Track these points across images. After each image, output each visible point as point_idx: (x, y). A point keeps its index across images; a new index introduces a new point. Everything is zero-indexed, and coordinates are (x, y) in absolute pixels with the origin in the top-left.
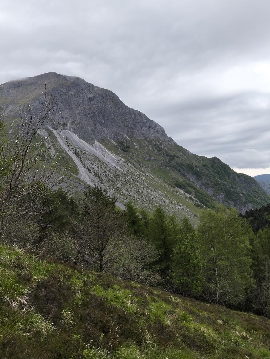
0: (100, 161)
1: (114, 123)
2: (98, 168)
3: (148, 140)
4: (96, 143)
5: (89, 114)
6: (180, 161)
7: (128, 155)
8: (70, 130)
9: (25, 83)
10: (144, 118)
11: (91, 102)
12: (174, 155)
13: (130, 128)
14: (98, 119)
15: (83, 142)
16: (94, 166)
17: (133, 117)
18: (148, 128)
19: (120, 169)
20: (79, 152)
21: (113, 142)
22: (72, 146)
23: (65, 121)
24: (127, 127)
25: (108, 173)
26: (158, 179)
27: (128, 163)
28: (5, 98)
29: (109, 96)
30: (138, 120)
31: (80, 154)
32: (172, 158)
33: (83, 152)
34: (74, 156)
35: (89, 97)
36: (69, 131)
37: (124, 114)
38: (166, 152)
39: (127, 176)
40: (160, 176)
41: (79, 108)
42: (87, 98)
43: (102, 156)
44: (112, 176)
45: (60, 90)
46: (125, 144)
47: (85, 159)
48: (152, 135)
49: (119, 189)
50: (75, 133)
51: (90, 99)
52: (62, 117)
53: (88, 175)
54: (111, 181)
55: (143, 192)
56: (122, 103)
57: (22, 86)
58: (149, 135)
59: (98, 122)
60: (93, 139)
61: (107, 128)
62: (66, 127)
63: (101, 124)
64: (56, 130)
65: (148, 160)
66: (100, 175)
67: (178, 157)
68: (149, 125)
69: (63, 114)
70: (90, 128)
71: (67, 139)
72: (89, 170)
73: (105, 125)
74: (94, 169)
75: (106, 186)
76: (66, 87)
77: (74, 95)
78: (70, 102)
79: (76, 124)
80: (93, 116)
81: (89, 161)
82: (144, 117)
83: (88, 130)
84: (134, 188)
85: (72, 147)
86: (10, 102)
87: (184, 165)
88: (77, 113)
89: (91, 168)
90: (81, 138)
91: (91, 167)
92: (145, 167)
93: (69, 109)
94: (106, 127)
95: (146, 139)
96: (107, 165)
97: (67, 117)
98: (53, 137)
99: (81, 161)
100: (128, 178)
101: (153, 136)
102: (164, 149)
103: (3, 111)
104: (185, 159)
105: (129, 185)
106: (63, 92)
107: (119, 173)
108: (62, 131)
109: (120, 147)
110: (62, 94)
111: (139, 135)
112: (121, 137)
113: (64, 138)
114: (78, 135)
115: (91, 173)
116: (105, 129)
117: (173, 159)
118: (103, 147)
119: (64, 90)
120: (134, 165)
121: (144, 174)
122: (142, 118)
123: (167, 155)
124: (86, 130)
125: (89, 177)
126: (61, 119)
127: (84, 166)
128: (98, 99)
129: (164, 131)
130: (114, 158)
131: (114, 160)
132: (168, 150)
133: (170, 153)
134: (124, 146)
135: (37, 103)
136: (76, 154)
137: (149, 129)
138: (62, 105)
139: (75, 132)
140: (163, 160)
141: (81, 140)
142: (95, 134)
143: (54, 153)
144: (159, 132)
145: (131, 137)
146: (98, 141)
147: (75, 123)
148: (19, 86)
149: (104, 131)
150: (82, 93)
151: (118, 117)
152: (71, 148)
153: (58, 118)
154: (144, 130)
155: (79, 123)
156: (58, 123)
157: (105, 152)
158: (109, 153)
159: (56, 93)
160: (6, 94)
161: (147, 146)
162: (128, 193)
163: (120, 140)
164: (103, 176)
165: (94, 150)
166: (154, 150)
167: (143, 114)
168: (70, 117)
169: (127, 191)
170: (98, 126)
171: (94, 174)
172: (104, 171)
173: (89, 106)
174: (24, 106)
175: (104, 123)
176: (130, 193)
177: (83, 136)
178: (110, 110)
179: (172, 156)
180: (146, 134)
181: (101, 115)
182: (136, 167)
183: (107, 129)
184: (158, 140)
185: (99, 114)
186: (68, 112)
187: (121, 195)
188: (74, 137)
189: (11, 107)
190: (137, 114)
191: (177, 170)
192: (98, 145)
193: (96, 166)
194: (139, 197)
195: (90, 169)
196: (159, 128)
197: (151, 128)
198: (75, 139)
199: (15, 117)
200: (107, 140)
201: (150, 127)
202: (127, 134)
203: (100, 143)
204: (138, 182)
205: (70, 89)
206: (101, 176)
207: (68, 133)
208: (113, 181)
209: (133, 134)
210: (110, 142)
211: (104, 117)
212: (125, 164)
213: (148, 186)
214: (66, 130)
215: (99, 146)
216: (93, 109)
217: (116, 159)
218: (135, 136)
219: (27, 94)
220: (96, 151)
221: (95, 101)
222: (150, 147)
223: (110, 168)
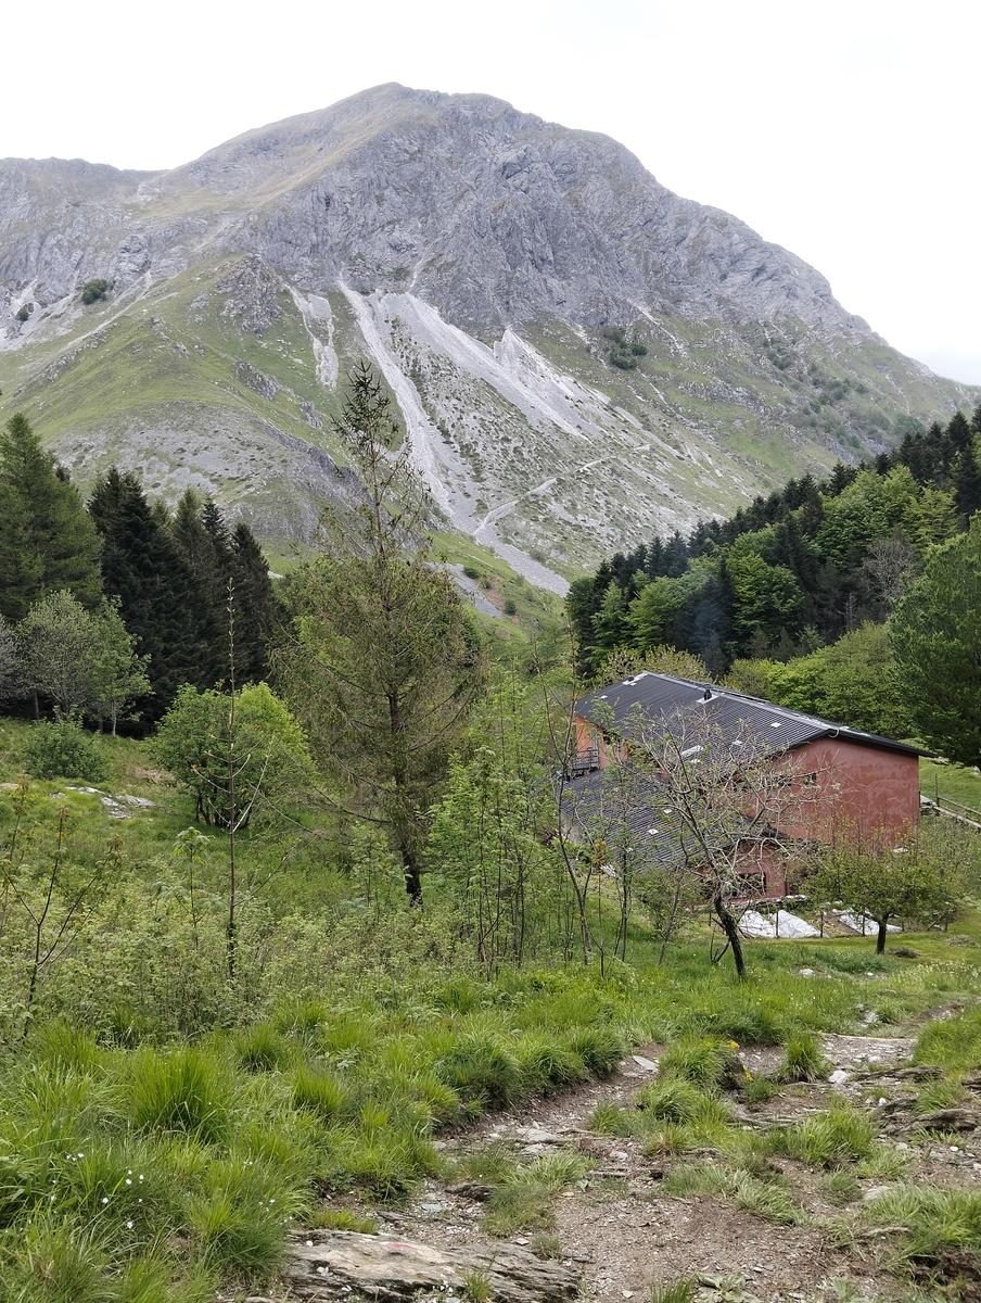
0: (500, 400)
1: (595, 256)
2: (483, 426)
3: (744, 322)
4: (510, 337)
5: (494, 229)
6: (867, 405)
7: (631, 382)
8: (415, 293)
9: (290, 133)
10: (736, 236)
11: (509, 181)
12: (847, 381)
13: (667, 276)
14: (528, 244)
15: (453, 336)
16: (468, 420)
17: (692, 235)
18: (749, 275)
19: (575, 432)
20: (427, 370)
21: (581, 334)
22: (406, 348)
23: (403, 260)
24: (656, 272)
25: (516, 442)
26: (734, 471)
27: (618, 409)
28: (216, 196)
29: (600, 157)
30: (711, 247)
31: (428, 377)
32: (838, 392)
33: (443, 367)
34: (405, 384)
35: (500, 162)
36: (412, 298)
37: (649, 225)
38: (814, 369)
39: (592, 455)
40: (753, 461)
41: (461, 207)
42: (493, 167)
43: (518, 385)
44: (526, 456)
45: (397, 145)
46: (628, 338)
47: (443, 394)
48: (766, 305)
49: (537, 502)
50: (432, 303)
51: (505, 167)
52: (395, 248)
53: (433, 449)
54: (518, 472)
55: (639, 514)
56: (654, 181)
57: (277, 147)
58: (749, 304)
59: (528, 255)
60: (497, 320)
61: (564, 278)
62: (402, 283)
63: (539, 263)
64: (364, 293)
65: (714, 399)
66: (479, 450)
67: (862, 390)
68: (754, 265)
69: (396, 234)
70: (490, 282)
71: (396, 324)
72: (445, 433)
73: (558, 267)
74: (462, 430)
75: (488, 490)
76: (422, 132)
77: (450, 161)
78: (428, 188)
79: (439, 270)
80: (509, 235)
81: (454, 401)
82: (738, 232)
83: (480, 286)
84: (601, 502)
85: (406, 353)
86: (228, 205)
87: (884, 424)
88: (450, 229)
89: (453, 426)
90: (450, 321)
91: (455, 421)
92: (694, 425)
93: (424, 215)
94: (562, 274)
95: (734, 319)
96: (523, 415)
97: (412, 246)
98: (346, 317)
99: (424, 399)
100: (595, 462)
101: (770, 309)
102: (806, 357)
103: (197, 239)
104: (895, 397)
105: (586, 489)
106: (406, 151)
107: (562, 446)
108: (385, 297)
109: (606, 350)
110: (402, 158)
111: (704, 304)
112: (615, 312)
113: (387, 321)
114: (440, 311)
115: (447, 442)
116: (554, 283)
117: (839, 397)
118: (530, 350)
119: (411, 143)
120: (643, 418)
121: (676, 453)
122: (729, 235)
123: (816, 383)
124: (471, 286)
125: (437, 457)
126: (389, 254)
127: (432, 419)
128: (537, 165)
129: (827, 286)
130: (560, 392)
131: (558, 400)
132: (824, 360)
133: (832, 373)
134: (623, 346)
135: (308, 198)
136: (416, 377)
137: (757, 280)
138: (398, 199)
139: (432, 299)
140: (788, 402)
141: (452, 329)
142: (508, 303)
143: (334, 375)
144: (799, 291)
145: (665, 312)
146: (516, 331)
147: (438, 266)
148: (267, 149)
149: (550, 291)
150: (476, 148)
151: (625, 238)
152: (402, 357)
153: (378, 250)
154: (733, 285)
155: (453, 264)
156: (379, 267)
157: (534, 369)
158: (549, 372)
159: (382, 156)
160: (222, 181)
161: (726, 345)
162: (569, 517)
163: (612, 323)
164: (489, 453)
165: (491, 363)
166: (756, 361)
167: (735, 219)
168: (426, 243)
169: (573, 508)
170: (527, 272)
171: (457, 447)
172: (501, 436)
173: (499, 195)
174: (259, 215)
175: (551, 258)
176: (580, 517)
177: (461, 312)
178: (597, 210)
179: (837, 385)
180: (738, 300)
181: (540, 228)
182: (647, 426)
183: (564, 283)
184: (785, 324)
185: (532, 223)
186: (420, 225)
187: (536, 520)
188: (424, 318)
189: (226, 223)
190: (708, 220)
191: (841, 442)
192: (510, 346)
193: (475, 417)
194: (612, 533)
195: (450, 429)
196: (804, 275)
197: (764, 276)
198: (427, 324)
199: (226, 252)
200: (557, 324)
201: (759, 271)
202: (650, 301)
203: (523, 338)
204: (632, 477)
205: (435, 139)
206: (483, 455)
207: (405, 302)
208: (523, 473)
209: (677, 301)
210: (566, 331)
211: (553, 238)
212: (601, 412)
213: (671, 495)
214: (402, 292)
215: (517, 347)
216: (510, 207)
217: (570, 394)
218: (684, 307)
219: (290, 173)
220: (497, 367)
221: (524, 176)
222: (740, 350)
223: (530, 427)
